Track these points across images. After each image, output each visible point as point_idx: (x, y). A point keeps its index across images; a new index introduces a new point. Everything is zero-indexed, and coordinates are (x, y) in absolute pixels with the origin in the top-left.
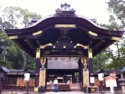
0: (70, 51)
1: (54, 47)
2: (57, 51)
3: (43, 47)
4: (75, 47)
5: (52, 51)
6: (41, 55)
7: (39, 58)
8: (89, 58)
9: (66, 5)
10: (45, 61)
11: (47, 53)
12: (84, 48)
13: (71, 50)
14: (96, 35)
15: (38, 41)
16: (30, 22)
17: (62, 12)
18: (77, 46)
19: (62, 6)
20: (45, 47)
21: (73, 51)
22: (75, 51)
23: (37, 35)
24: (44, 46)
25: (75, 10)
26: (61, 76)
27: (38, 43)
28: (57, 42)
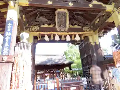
2: (52, 26)
11: (35, 30)
22: (80, 27)
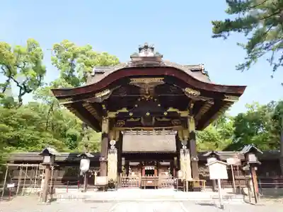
0: (159, 119)
1: (131, 114)
2: (138, 120)
3: (112, 115)
4: (165, 114)
5: (128, 120)
6: (111, 128)
7: (106, 132)
8: (190, 132)
9: (146, 47)
10: (118, 137)
11: (121, 125)
12: (182, 115)
13: (161, 118)
14: (197, 93)
15: (103, 106)
16: (93, 74)
17: (140, 59)
18: (168, 112)
19: (140, 49)
20: (116, 115)
21: (164, 119)
23: (102, 97)
24: (115, 113)
25: (162, 54)
26: (152, 164)
27: (104, 108)
28: (136, 106)
